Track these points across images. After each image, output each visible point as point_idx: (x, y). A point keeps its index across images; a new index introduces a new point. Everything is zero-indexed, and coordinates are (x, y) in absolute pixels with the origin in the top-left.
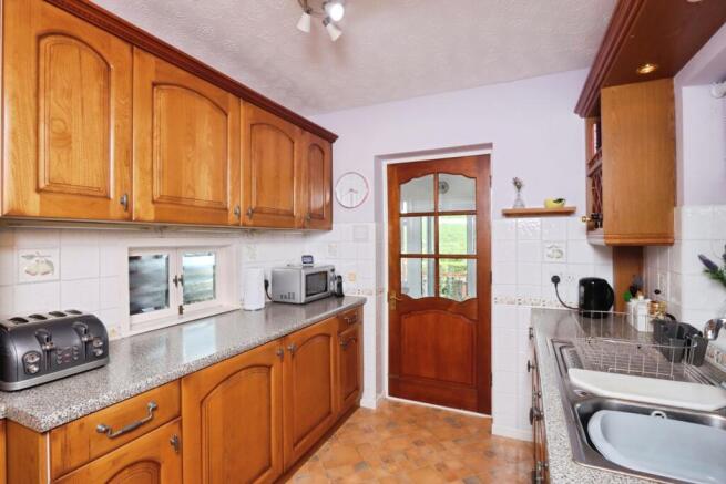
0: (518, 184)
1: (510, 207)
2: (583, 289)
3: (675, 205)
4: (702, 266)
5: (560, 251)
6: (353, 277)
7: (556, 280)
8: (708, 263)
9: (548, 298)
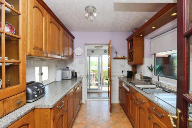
0: (116, 53)
1: (115, 57)
2: (128, 73)
3: (143, 58)
4: (148, 68)
5: (123, 66)
6: (79, 73)
7: (122, 71)
8: (149, 67)
9: (121, 75)
